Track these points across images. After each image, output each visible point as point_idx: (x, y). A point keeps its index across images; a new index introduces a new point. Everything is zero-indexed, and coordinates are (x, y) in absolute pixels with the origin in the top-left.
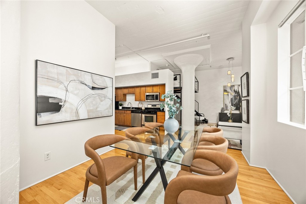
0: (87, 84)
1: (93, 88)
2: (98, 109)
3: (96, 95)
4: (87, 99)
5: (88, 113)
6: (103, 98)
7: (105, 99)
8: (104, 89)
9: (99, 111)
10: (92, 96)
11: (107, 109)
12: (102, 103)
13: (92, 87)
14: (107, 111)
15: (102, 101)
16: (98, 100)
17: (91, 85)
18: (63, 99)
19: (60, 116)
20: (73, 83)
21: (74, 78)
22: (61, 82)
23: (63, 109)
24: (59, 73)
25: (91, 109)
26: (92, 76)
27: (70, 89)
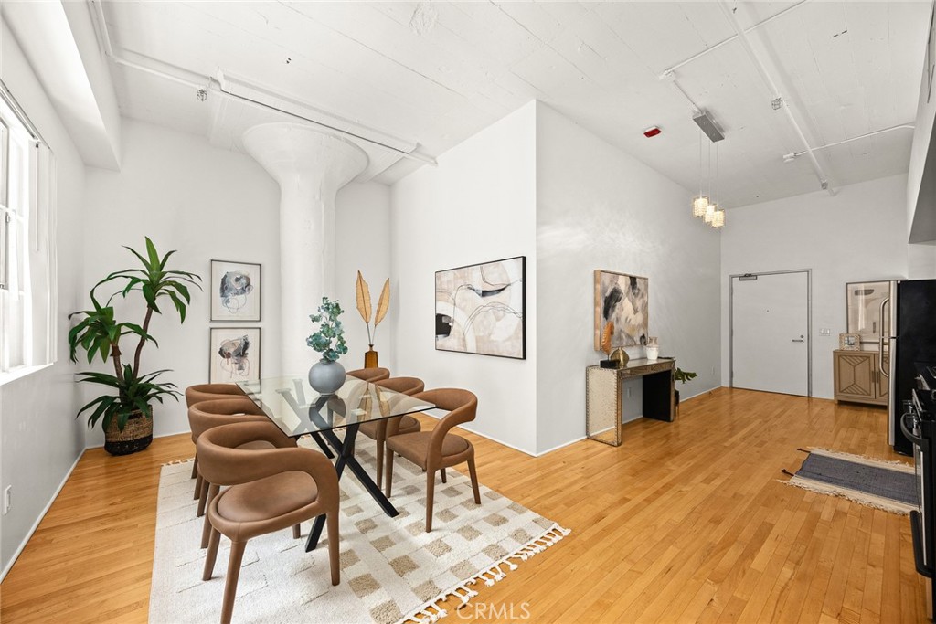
0: (475, 288)
1: (484, 293)
2: (492, 338)
3: (488, 308)
4: (475, 316)
5: (477, 342)
6: (501, 313)
7: (504, 315)
8: (503, 291)
9: (493, 341)
10: (482, 310)
11: (509, 339)
12: (499, 324)
13: (483, 291)
14: (509, 343)
15: (498, 320)
16: (492, 318)
17: (481, 288)
18: (452, 317)
19: (450, 342)
20: (460, 292)
21: (460, 282)
22: (450, 294)
23: (452, 332)
24: (449, 282)
25: (481, 334)
26: (481, 268)
27: (458, 301)
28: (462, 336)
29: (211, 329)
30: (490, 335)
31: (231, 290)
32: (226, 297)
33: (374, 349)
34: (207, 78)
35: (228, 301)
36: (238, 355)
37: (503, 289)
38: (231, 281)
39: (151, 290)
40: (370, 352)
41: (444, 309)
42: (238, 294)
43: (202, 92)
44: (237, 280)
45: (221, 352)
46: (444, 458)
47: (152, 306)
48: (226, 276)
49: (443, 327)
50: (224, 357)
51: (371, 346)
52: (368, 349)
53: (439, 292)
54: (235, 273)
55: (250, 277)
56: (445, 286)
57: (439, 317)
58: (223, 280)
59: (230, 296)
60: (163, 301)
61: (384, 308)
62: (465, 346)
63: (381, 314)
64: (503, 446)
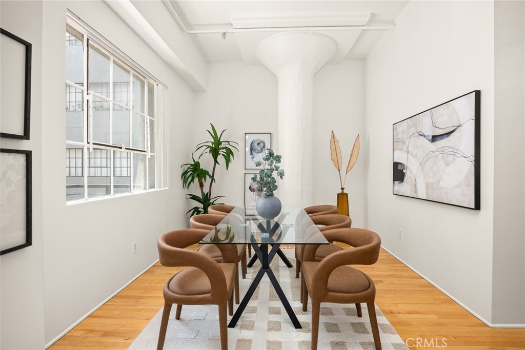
0: (426, 134)
1: (434, 138)
2: (442, 184)
3: (438, 153)
4: (425, 162)
5: (427, 188)
6: (451, 157)
7: (454, 159)
8: (453, 134)
9: (442, 188)
10: (432, 156)
11: (460, 186)
12: (448, 169)
14: (460, 190)
15: (447, 165)
16: (442, 163)
17: (430, 134)
18: (406, 164)
19: (404, 188)
20: (413, 139)
21: (413, 130)
22: (404, 143)
23: (405, 178)
24: (403, 132)
25: (431, 181)
26: (431, 113)
27: (410, 149)
28: (413, 183)
29: (245, 174)
30: (439, 181)
31: (255, 150)
32: (252, 155)
33: (345, 191)
34: (227, 24)
35: (253, 157)
36: (259, 190)
37: (453, 131)
38: (255, 144)
39: (215, 152)
40: (341, 193)
41: (400, 158)
42: (259, 153)
43: (224, 33)
44: (259, 144)
45: (250, 188)
46: (331, 293)
47: (216, 162)
48: (252, 142)
49: (399, 174)
50: (251, 191)
51: (343, 189)
52: (340, 191)
53: (396, 142)
54: (257, 140)
55: (265, 142)
56: (400, 136)
57: (396, 165)
58: (251, 144)
59: (254, 153)
60: (221, 159)
61: (354, 159)
62: (416, 192)
63: (352, 163)
64: (451, 301)
